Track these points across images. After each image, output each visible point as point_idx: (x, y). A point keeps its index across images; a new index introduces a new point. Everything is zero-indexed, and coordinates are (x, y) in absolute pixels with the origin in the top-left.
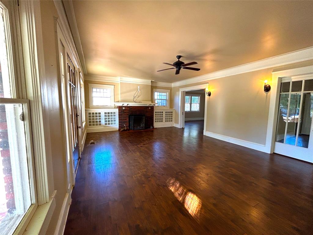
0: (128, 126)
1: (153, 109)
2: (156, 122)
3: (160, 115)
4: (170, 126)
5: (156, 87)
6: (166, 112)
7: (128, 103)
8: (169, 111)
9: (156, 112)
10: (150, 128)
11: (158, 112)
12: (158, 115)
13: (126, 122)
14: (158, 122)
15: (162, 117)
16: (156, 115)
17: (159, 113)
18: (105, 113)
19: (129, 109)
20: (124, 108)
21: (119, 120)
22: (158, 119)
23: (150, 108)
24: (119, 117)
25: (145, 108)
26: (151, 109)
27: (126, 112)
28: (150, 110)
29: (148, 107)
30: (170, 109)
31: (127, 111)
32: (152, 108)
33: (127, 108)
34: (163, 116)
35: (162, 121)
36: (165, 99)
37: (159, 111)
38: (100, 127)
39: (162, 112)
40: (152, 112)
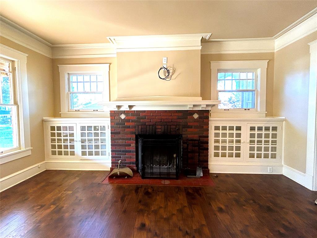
0: (133, 163)
1: (207, 118)
2: (217, 155)
3: (231, 135)
4: (267, 171)
5: (220, 57)
6: (252, 129)
7: (131, 103)
8: (263, 125)
9: (217, 128)
10: (195, 175)
11: (224, 128)
12: (224, 135)
13: (130, 152)
14: (224, 155)
15: (239, 141)
16: (217, 135)
17: (228, 132)
18: (83, 128)
19: (135, 118)
20: (123, 117)
21: (112, 145)
22: (224, 148)
23: (196, 116)
24: (112, 139)
25: (180, 114)
26: (199, 118)
27: (129, 127)
28: (195, 121)
29: (190, 113)
30: (268, 119)
31: (131, 124)
32: (205, 115)
33: (130, 117)
34: (242, 139)
35: (238, 155)
36: (250, 88)
37: (228, 125)
38: (73, 159)
39: (239, 128)
40: (205, 127)
